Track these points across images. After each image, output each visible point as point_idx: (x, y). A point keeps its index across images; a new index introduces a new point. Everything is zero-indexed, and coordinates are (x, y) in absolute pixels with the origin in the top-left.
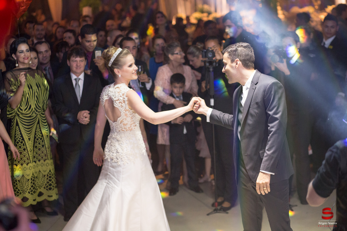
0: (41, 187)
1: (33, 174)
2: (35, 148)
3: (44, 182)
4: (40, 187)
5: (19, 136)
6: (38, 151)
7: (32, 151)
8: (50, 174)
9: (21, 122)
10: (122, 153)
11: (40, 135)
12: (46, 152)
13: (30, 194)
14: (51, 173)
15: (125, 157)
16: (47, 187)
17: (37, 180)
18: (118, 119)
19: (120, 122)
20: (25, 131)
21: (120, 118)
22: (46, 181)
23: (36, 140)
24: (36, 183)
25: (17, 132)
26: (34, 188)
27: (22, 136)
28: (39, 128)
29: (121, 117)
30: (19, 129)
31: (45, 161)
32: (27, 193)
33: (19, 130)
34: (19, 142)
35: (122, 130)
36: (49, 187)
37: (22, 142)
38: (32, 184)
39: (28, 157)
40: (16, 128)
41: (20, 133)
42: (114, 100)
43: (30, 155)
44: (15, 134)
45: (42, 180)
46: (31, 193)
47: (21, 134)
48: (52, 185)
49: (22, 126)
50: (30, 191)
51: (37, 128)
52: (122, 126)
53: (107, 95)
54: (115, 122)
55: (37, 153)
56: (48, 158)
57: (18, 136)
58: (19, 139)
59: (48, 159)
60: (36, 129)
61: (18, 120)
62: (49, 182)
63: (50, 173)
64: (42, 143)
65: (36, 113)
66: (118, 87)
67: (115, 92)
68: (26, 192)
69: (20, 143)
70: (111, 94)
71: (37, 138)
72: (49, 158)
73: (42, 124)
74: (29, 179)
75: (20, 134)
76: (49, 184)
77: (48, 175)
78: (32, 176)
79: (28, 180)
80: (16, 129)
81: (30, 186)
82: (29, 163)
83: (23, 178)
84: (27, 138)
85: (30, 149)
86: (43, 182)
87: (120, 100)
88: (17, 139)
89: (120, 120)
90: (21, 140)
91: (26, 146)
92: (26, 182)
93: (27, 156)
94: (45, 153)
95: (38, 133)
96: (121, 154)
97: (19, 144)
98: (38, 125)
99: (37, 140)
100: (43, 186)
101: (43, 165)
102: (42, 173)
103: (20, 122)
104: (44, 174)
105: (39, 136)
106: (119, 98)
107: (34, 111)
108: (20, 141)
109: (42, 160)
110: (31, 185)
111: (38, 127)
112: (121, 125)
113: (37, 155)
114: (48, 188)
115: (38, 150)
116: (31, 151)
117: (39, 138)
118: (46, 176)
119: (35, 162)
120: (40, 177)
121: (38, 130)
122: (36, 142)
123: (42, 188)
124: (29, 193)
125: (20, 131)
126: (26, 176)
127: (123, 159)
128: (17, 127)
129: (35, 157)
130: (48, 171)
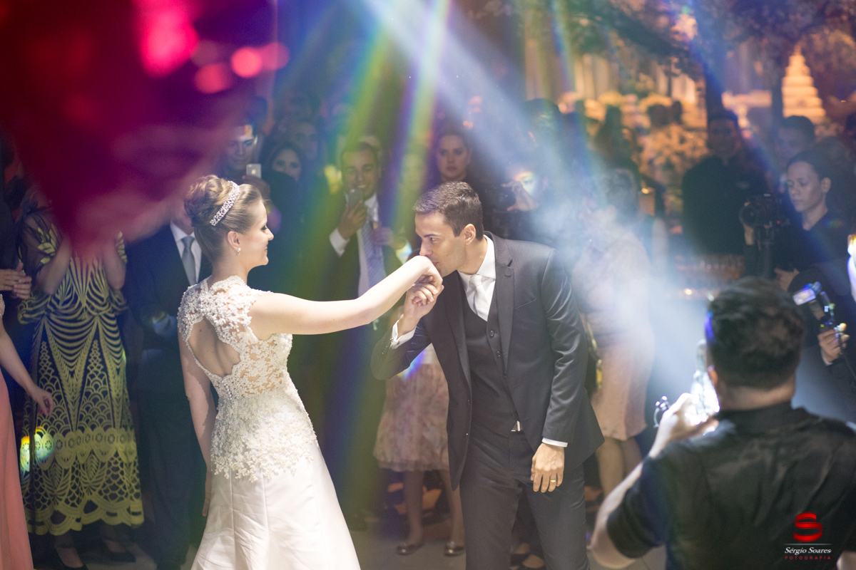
0: (92, 491)
1: (76, 458)
2: (84, 396)
3: (100, 478)
4: (90, 490)
5: (48, 364)
6: (93, 404)
7: (77, 403)
8: (116, 463)
9: (55, 331)
10: (257, 450)
11: (99, 367)
12: (110, 408)
13: (69, 506)
14: (120, 459)
15: (267, 457)
16: (106, 491)
17: (84, 474)
18: (235, 368)
19: (239, 374)
20: (61, 353)
21: (238, 366)
22: (104, 477)
23: (88, 377)
24: (81, 479)
25: (42, 356)
26: (77, 492)
27: (54, 366)
28: (98, 349)
29: (242, 363)
30: (49, 349)
31: (106, 429)
32: (62, 503)
33: (47, 352)
34: (46, 378)
35: (249, 393)
36: (111, 491)
37: (53, 380)
38: (74, 481)
39: (67, 416)
40: (41, 345)
41: (49, 357)
42: (217, 324)
43: (71, 412)
44: (39, 361)
45: (97, 475)
46: (71, 502)
47: (52, 359)
48: (119, 490)
49: (56, 341)
50: (69, 498)
51: (92, 349)
52: (248, 383)
53: (193, 312)
54: (228, 377)
55: (88, 409)
56: (114, 423)
57: (45, 365)
58: (46, 373)
59: (114, 427)
60: (90, 351)
61: (47, 327)
62: (111, 479)
63: (116, 459)
64: (102, 386)
65: (89, 314)
66: (221, 291)
67: (216, 304)
68: (61, 500)
69: (49, 383)
70: (205, 309)
71: (91, 372)
72: (116, 424)
73: (106, 340)
74: (67, 468)
75: (49, 360)
76: (111, 484)
77: (110, 464)
78: (75, 463)
79: (66, 471)
80: (42, 347)
81: (70, 487)
82: (69, 430)
83: (55, 466)
84: (67, 370)
85: (73, 398)
86: (98, 479)
87: (232, 325)
88: (43, 372)
89: (240, 371)
90: (50, 375)
91: (63, 389)
92: (61, 475)
93: (65, 414)
94: (109, 410)
95: (95, 362)
96: (256, 452)
97: (46, 384)
98: (96, 342)
99: (90, 379)
100: (98, 489)
101: (101, 440)
102: (98, 456)
103: (52, 332)
104: (103, 459)
105: (95, 369)
106: (229, 318)
107: (86, 308)
108: (48, 377)
109: (100, 427)
110: (71, 484)
111: (94, 347)
112: (243, 381)
113: (87, 414)
114: (108, 494)
115: (91, 402)
116: (75, 402)
117: (97, 372)
118: (106, 465)
119: (83, 429)
120: (92, 466)
121: (95, 355)
122: (89, 382)
123: (95, 494)
124: (67, 501)
125: (50, 353)
126: (60, 462)
127: (263, 464)
128: (44, 344)
129: (82, 416)
130: (112, 454)
